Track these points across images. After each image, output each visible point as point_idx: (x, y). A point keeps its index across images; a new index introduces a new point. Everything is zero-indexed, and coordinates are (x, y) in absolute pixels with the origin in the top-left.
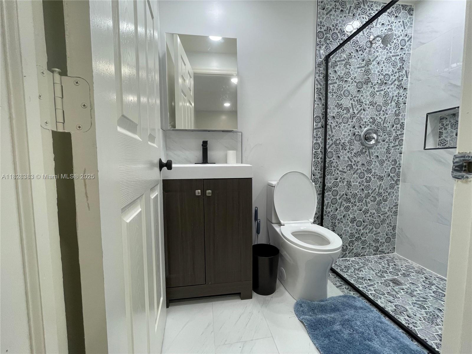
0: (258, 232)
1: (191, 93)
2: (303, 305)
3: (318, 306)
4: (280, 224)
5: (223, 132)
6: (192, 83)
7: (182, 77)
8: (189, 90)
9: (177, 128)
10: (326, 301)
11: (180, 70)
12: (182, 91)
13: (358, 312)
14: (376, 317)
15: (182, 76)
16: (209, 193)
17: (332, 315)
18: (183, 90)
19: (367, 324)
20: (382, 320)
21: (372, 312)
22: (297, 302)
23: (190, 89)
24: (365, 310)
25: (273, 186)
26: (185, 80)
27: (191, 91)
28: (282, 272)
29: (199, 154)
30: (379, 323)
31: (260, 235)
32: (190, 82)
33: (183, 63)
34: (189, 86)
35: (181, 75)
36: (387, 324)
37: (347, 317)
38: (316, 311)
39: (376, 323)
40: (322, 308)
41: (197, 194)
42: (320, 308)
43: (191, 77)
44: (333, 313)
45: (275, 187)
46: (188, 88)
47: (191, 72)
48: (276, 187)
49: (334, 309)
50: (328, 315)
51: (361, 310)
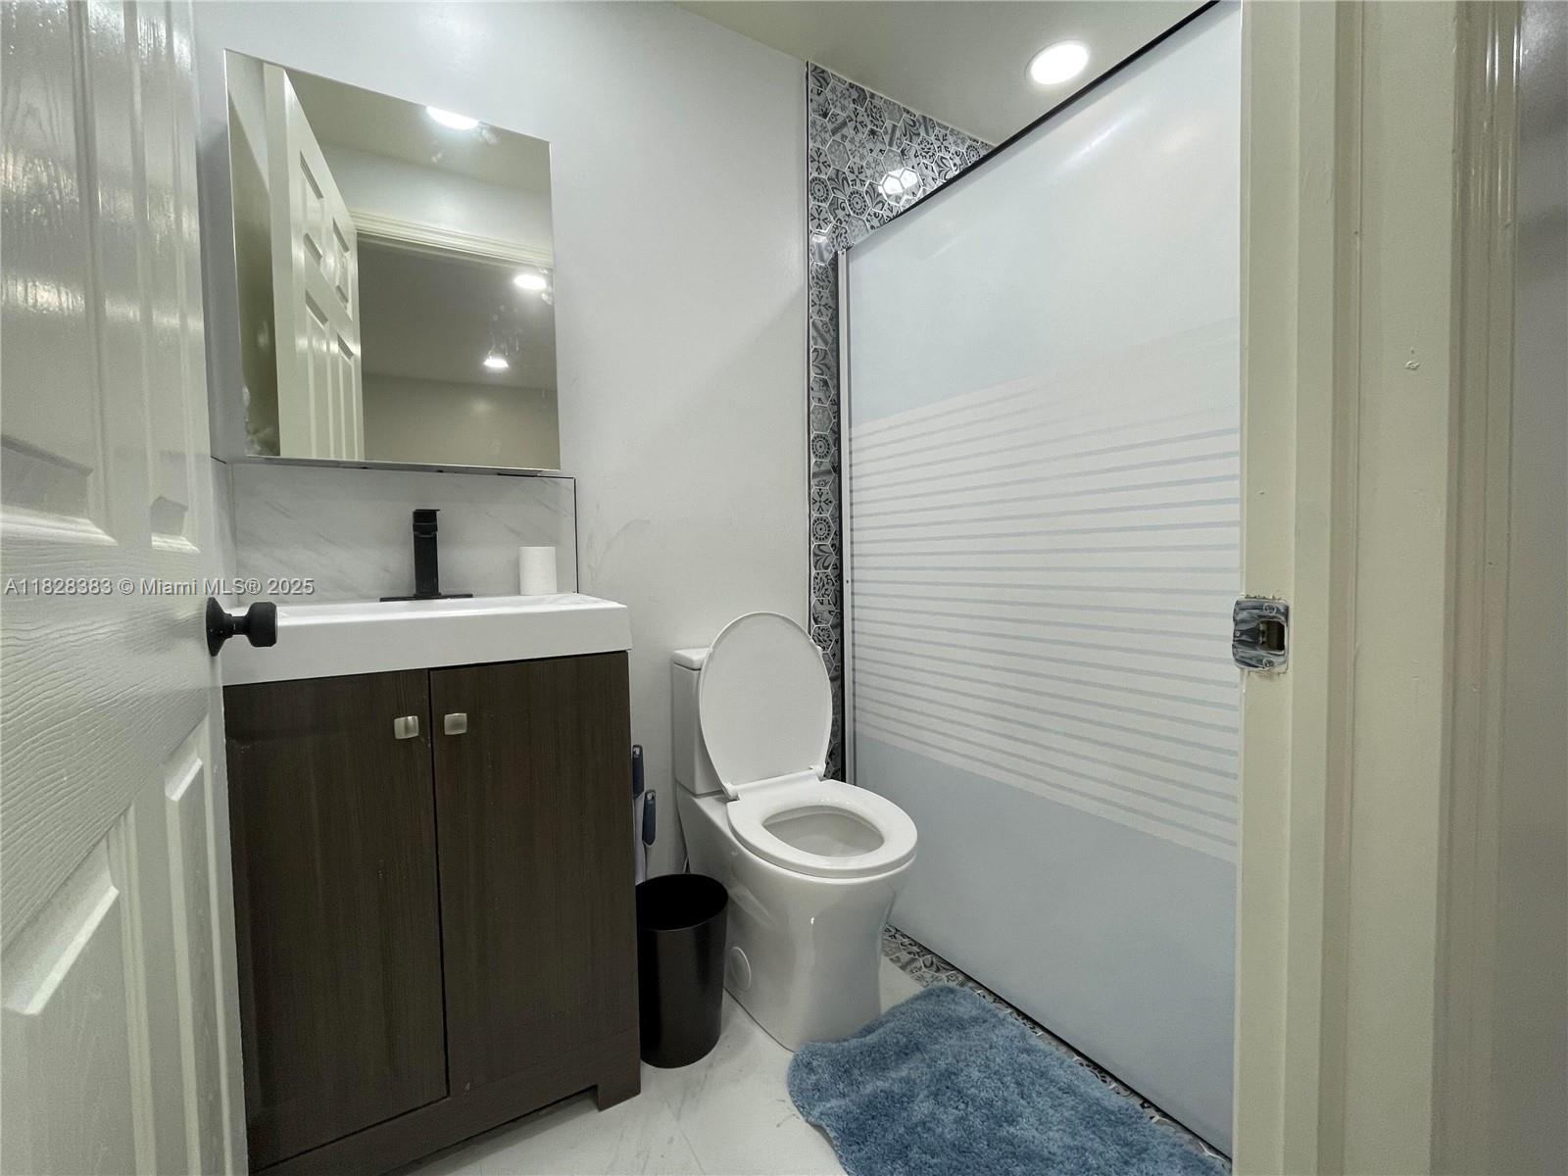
0: (649, 837)
1: (346, 308)
2: (815, 1063)
3: (861, 1053)
4: (722, 796)
5: (499, 474)
6: (353, 267)
7: (308, 241)
8: (338, 297)
9: (285, 453)
10: (878, 1027)
11: (296, 213)
12: (310, 301)
13: (967, 1038)
14: (1015, 1037)
15: (307, 237)
16: (456, 725)
17: (904, 1073)
18: (311, 294)
19: (997, 1068)
20: (1029, 1044)
21: (1003, 1025)
22: (795, 1060)
23: (342, 294)
24: (985, 1022)
25: (695, 666)
26: (319, 256)
27: (347, 301)
28: (736, 965)
29: (401, 560)
30: (1025, 1055)
31: (654, 847)
32: (341, 266)
33: (308, 184)
34: (337, 284)
35: (304, 232)
36: (1044, 1052)
37: (942, 1064)
38: (856, 1072)
39: (1018, 1056)
40: (873, 1055)
41: (400, 733)
42: (867, 1059)
43: (349, 246)
44: (904, 1063)
45: (700, 670)
46: (334, 290)
47: (347, 225)
48: (706, 670)
49: (907, 1047)
50: (893, 1075)
51: (978, 1028)
